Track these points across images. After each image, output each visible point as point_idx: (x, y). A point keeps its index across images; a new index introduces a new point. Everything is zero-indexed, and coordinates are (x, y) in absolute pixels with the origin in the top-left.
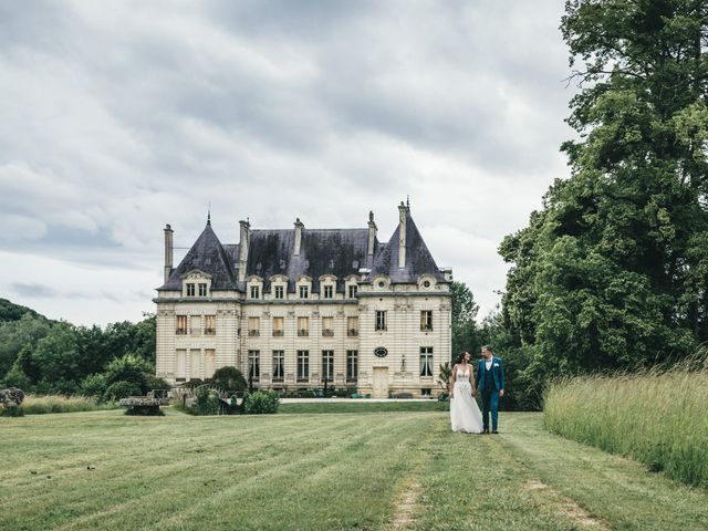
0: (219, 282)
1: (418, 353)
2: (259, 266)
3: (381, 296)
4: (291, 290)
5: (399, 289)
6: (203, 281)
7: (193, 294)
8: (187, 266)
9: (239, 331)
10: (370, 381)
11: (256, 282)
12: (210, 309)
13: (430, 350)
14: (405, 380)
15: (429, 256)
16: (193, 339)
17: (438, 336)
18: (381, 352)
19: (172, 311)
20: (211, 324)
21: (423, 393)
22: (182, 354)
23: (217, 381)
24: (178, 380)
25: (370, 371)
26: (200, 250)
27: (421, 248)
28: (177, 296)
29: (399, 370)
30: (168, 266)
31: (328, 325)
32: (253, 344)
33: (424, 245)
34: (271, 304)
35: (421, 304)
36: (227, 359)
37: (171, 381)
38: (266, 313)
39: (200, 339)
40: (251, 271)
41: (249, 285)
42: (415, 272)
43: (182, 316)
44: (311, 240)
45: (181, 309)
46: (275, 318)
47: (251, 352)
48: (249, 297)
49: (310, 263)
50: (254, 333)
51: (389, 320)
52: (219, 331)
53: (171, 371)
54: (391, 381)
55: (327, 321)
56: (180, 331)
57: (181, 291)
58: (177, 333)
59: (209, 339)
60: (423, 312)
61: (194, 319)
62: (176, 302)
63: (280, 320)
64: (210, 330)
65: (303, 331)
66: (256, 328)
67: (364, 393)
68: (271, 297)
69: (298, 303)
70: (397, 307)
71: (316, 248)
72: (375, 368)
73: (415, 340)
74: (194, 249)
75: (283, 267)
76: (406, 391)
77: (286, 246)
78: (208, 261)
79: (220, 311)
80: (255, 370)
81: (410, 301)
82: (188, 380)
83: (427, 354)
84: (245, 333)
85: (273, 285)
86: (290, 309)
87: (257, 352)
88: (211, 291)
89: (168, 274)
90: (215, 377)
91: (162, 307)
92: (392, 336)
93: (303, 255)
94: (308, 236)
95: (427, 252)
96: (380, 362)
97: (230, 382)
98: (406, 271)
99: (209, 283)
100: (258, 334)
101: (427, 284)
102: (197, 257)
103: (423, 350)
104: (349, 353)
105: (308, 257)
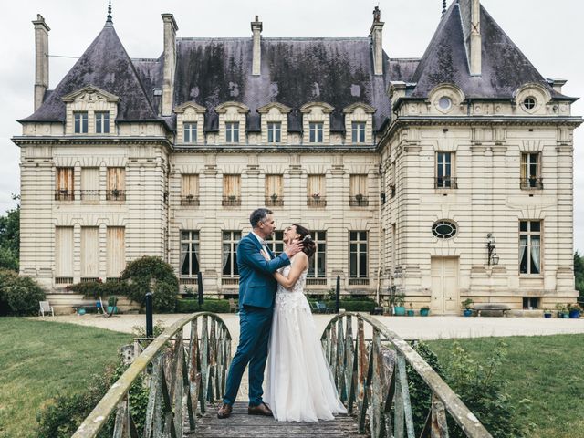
0: (131, 111)
1: (515, 232)
2: (195, 92)
3: (446, 123)
4: (253, 128)
5: (479, 111)
6: (103, 106)
7: (85, 130)
8: (73, 84)
9: (166, 195)
10: (426, 283)
11: (192, 114)
12: (116, 156)
13: (536, 225)
14: (492, 281)
15: (521, 57)
16: (86, 209)
17: (554, 199)
18: (444, 229)
19: (47, 160)
20: (117, 181)
21: (525, 306)
22: (65, 234)
23: (130, 282)
24: (58, 280)
25: (425, 263)
26: (96, 60)
27: (503, 44)
28: (56, 132)
29: (481, 262)
30: (41, 85)
31: (317, 187)
32: (189, 219)
33: (508, 40)
34: (219, 151)
35: (520, 140)
36: (148, 243)
37: (46, 282)
38: (211, 168)
39: (98, 208)
40: (181, 98)
41: (181, 119)
42: (502, 83)
43: (66, 169)
44: (277, 54)
45: (64, 156)
46: (226, 175)
47: (184, 233)
48: (180, 140)
49: (280, 89)
50: (190, 201)
51: (460, 168)
52: (133, 195)
53: (46, 265)
54: (465, 283)
55: (315, 181)
56: (63, 195)
57: (64, 123)
58: (57, 197)
59: (114, 209)
60: (524, 155)
61: (86, 173)
62: (55, 142)
63: (234, 180)
64: (116, 193)
65: (274, 197)
66: (194, 194)
67: (417, 305)
68: (219, 140)
69: (266, 151)
70: (475, 146)
71: (286, 65)
72: (433, 258)
73: (510, 206)
74: (86, 59)
75: (235, 93)
76: (494, 302)
77: (237, 61)
78: (111, 78)
79: (134, 160)
80: (192, 264)
81: (501, 134)
82: (77, 281)
83: (529, 233)
84: (174, 200)
85: (223, 119)
86: (252, 160)
87: (196, 233)
88: (118, 123)
89: (40, 97)
90: (126, 275)
91: (30, 152)
92: (466, 199)
93: (267, 74)
94: (273, 48)
95: (516, 50)
96: (444, 247)
97: (152, 283)
98: (486, 80)
99: (113, 110)
100: (198, 203)
101: (530, 102)
102: (90, 71)
103: (523, 225)
104: (353, 235)
105: (275, 79)
